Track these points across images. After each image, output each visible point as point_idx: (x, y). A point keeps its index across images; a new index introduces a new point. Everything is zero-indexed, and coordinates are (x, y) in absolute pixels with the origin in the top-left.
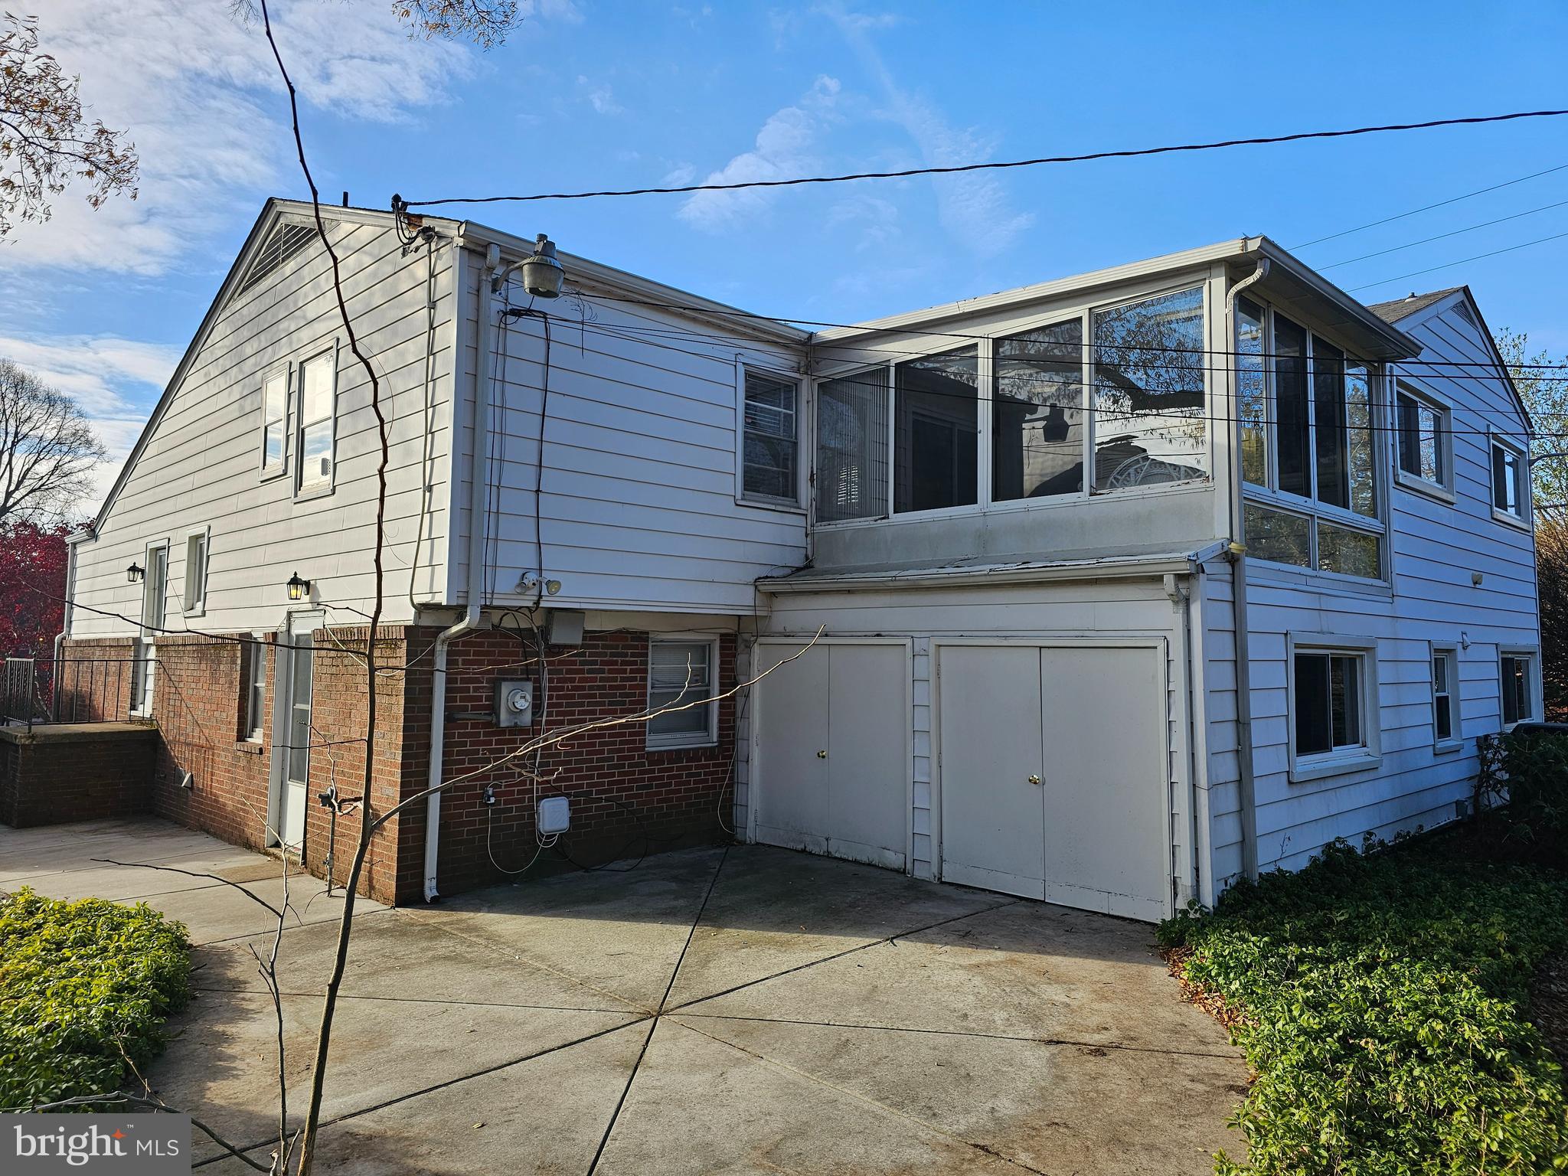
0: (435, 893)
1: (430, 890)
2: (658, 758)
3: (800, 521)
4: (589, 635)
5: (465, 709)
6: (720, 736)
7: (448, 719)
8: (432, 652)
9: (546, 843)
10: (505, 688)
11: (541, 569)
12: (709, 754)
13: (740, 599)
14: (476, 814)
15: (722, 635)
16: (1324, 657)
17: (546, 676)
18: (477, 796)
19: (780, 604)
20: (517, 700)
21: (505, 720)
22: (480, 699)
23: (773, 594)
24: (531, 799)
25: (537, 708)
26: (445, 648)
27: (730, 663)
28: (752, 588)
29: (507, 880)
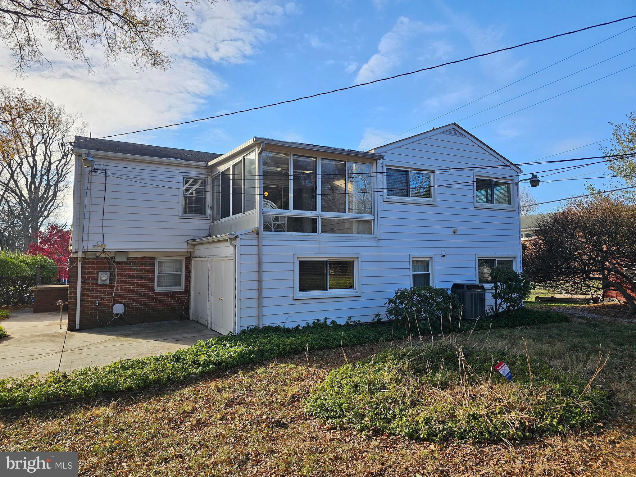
0: (78, 328)
1: (77, 327)
2: (159, 294)
3: (207, 221)
4: (128, 258)
5: (89, 279)
6: (185, 288)
7: (83, 282)
8: (77, 264)
9: (115, 317)
10: (100, 274)
11: (103, 241)
12: (179, 293)
13: (183, 247)
14: (93, 308)
15: (186, 257)
16: (326, 261)
17: (116, 270)
18: (93, 303)
19: (197, 247)
20: (104, 277)
21: (100, 282)
22: (94, 277)
23: (194, 245)
24: (112, 304)
25: (112, 279)
26: (81, 263)
27: (188, 266)
28: (186, 243)
29: (104, 326)
